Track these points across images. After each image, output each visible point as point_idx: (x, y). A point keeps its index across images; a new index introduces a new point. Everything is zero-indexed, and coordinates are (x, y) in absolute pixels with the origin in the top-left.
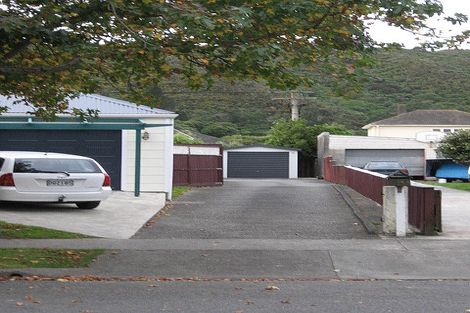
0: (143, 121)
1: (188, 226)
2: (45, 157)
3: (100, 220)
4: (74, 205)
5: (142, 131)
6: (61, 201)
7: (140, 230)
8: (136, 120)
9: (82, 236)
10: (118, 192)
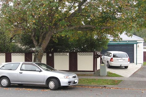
0: (138, 42)
1: (141, 74)
2: (119, 53)
3: (127, 72)
4: (124, 67)
5: (137, 45)
6: (121, 66)
7: (132, 75)
8: (136, 41)
9: (121, 76)
10: (133, 63)
